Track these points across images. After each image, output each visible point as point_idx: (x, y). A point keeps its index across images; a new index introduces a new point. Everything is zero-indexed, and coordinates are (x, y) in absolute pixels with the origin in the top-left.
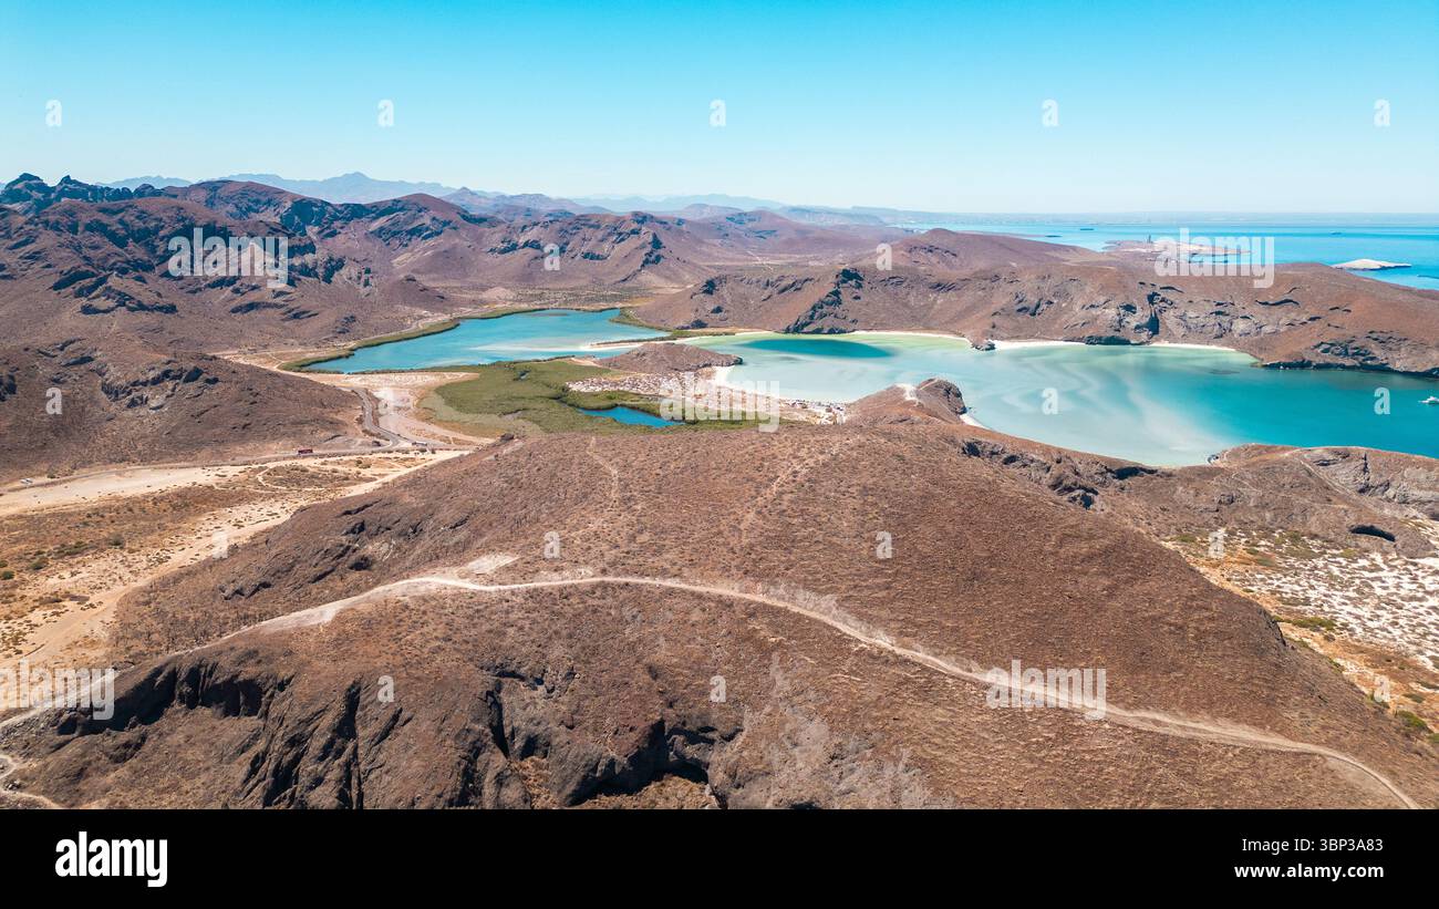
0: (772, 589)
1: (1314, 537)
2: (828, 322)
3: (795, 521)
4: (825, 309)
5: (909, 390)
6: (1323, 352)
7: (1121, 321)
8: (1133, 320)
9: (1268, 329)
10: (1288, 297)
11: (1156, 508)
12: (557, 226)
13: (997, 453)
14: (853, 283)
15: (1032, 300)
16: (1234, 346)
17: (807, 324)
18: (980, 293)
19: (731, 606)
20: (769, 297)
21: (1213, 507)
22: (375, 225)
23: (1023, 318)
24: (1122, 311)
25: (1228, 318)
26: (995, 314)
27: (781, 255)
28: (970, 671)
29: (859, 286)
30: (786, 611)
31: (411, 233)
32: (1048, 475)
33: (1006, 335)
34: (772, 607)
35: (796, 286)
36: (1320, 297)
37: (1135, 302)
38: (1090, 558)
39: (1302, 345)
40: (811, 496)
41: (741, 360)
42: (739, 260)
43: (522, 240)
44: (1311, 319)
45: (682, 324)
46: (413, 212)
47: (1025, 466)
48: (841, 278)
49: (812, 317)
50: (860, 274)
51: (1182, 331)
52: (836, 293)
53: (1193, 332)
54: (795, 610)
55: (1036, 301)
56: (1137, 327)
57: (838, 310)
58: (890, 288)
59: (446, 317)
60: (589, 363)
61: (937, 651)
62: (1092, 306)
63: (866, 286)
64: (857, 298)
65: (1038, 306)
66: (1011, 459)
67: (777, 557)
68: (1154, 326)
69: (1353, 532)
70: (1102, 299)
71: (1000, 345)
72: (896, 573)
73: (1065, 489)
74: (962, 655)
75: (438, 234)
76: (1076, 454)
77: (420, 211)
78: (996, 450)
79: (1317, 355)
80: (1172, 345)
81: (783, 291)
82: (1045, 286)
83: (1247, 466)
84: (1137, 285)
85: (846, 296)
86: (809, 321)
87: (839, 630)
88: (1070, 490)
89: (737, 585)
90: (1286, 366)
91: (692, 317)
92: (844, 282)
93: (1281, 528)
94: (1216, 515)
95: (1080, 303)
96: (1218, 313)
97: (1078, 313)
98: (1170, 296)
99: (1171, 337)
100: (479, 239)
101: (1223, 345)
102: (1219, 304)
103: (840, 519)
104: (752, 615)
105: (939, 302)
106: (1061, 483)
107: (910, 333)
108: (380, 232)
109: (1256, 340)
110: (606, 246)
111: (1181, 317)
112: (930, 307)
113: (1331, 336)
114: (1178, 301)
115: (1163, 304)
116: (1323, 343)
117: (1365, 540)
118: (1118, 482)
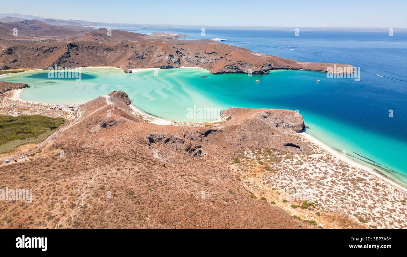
1: (274, 150)
2: (67, 64)
4: (64, 60)
5: (108, 99)
7: (170, 61)
8: (174, 60)
9: (210, 61)
10: (214, 51)
11: (221, 147)
13: (161, 139)
14: (74, 48)
15: (141, 54)
16: (202, 67)
18: (123, 51)
20: (39, 55)
21: (239, 143)
23: (139, 60)
24: (170, 57)
25: (199, 58)
26: (129, 59)
27: (45, 36)
29: (77, 50)
32: (184, 145)
33: (134, 67)
35: (51, 50)
36: (222, 51)
37: (173, 54)
39: (220, 66)
41: (27, 85)
42: (26, 38)
44: (221, 58)
47: (174, 142)
48: (69, 47)
49: (59, 63)
50: (77, 45)
51: (187, 63)
52: (68, 53)
53: (191, 63)
55: (142, 54)
56: (175, 62)
57: (70, 59)
58: (89, 50)
62: (160, 56)
63: (79, 49)
64: (77, 54)
66: (168, 140)
68: (179, 62)
69: (285, 146)
70: (163, 53)
71: (133, 70)
73: (192, 150)
76: (189, 128)
78: (161, 137)
79: (226, 69)
80: (185, 67)
81: (45, 52)
82: (144, 48)
84: (172, 48)
85: (72, 54)
88: (194, 150)
90: (219, 73)
91: (2, 64)
92: (71, 48)
93: (262, 147)
94: (241, 146)
95: (156, 54)
96: (196, 57)
97: (156, 58)
98: (182, 52)
99: (184, 65)
101: (199, 67)
102: (196, 54)
105: (108, 55)
106: (190, 148)
107: (100, 67)
109: (208, 65)
111: (186, 58)
112: (105, 57)
113: (228, 63)
114: (185, 53)
115: (180, 54)
116: (227, 66)
117: (290, 149)
118: (206, 138)
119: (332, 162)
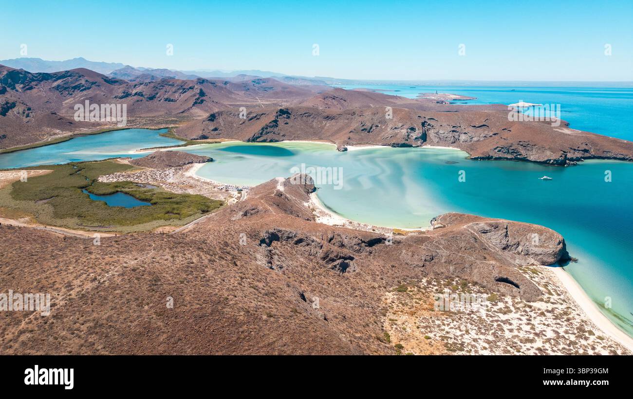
1: (475, 284)
2: (270, 136)
4: (268, 130)
5: (280, 183)
6: (498, 151)
7: (408, 135)
8: (414, 135)
9: (475, 139)
10: (484, 123)
11: (388, 266)
12: (152, 85)
13: (291, 238)
14: (285, 116)
15: (369, 125)
16: (460, 148)
17: (259, 137)
18: (346, 121)
20: (244, 123)
21: (421, 264)
22: (55, 84)
23: (364, 134)
24: (409, 131)
25: (458, 134)
27: (271, 99)
29: (288, 118)
31: (75, 88)
32: (321, 251)
33: (354, 143)
35: (257, 117)
36: (498, 124)
37: (415, 126)
39: (488, 148)
41: (212, 159)
42: (249, 102)
43: (134, 92)
44: (495, 134)
45: (194, 137)
46: (76, 77)
47: (308, 245)
48: (279, 113)
49: (261, 134)
50: (290, 112)
51: (437, 140)
53: (442, 141)
55: (370, 125)
56: (416, 138)
57: (276, 130)
58: (304, 118)
59: (71, 134)
60: (126, 162)
62: (396, 128)
63: (292, 117)
64: (287, 123)
65: (371, 128)
66: (300, 241)
68: (424, 138)
69: (497, 280)
70: (400, 125)
71: (350, 148)
73: (330, 260)
75: (89, 88)
77: (80, 77)
78: (291, 235)
79: (495, 153)
80: (432, 147)
81: (251, 119)
82: (375, 118)
83: (442, 235)
84: (417, 117)
85: (281, 123)
86: (259, 135)
88: (333, 260)
90: (481, 158)
91: (200, 133)
92: (280, 115)
93: (458, 277)
94: (422, 269)
95: (390, 126)
96: (453, 131)
97: (389, 131)
98: (432, 123)
99: (432, 144)
100: (111, 91)
101: (455, 147)
102: (454, 127)
105: (327, 125)
106: (328, 256)
107: (310, 142)
108: (57, 88)
109: (470, 145)
110: (177, 95)
111: (437, 133)
112: (322, 128)
113: (502, 143)
114: (435, 125)
115: (429, 127)
116: (498, 147)
117: (503, 287)
118: (368, 249)
119: (568, 320)
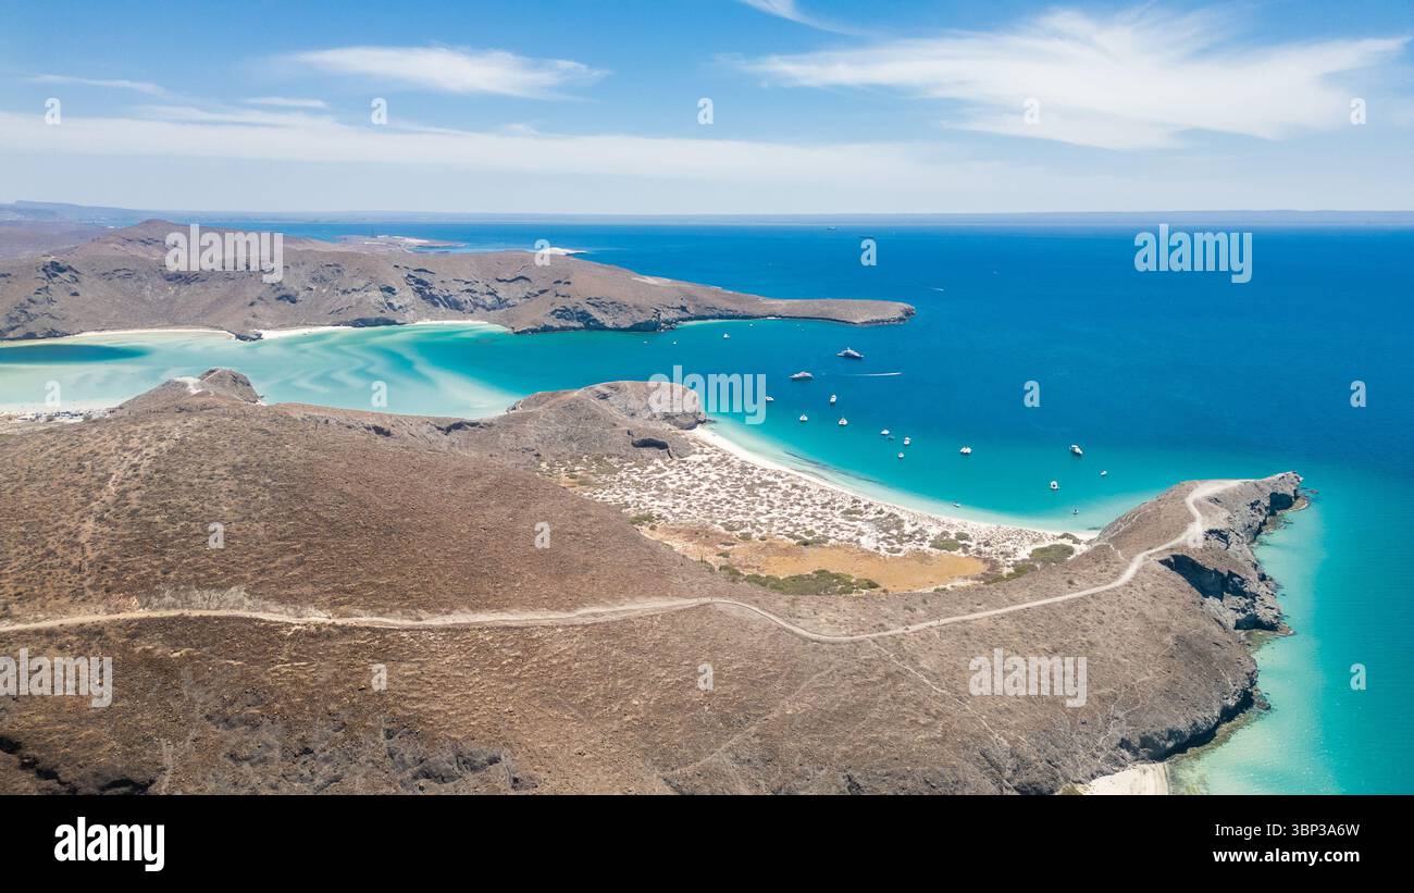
0: (154, 600)
2: (43, 324)
3: (157, 518)
4: (34, 309)
5: (193, 385)
6: (557, 317)
7: (384, 303)
8: (395, 302)
9: (509, 302)
10: (520, 274)
14: (66, 276)
15: (290, 287)
16: (486, 318)
17: (11, 328)
18: (230, 283)
19: (100, 633)
23: (284, 306)
24: (384, 294)
25: (477, 295)
28: (420, 619)
29: (76, 281)
30: (186, 620)
33: (268, 324)
34: (162, 619)
36: (543, 273)
37: (394, 284)
38: (486, 492)
39: (540, 314)
40: (168, 487)
44: (542, 292)
48: (49, 271)
49: (16, 319)
50: (75, 266)
52: (45, 289)
53: (451, 309)
54: (196, 614)
55: (295, 288)
56: (401, 308)
57: (53, 309)
58: (117, 282)
61: (380, 610)
62: (354, 290)
63: (83, 278)
64: (76, 294)
65: (298, 293)
67: (143, 564)
69: (637, 446)
70: (362, 283)
71: (267, 335)
72: (309, 545)
74: (407, 607)
76: (405, 418)
79: (554, 321)
82: (302, 272)
83: (550, 407)
84: (392, 268)
85: (60, 293)
86: (12, 324)
87: (261, 620)
89: (101, 607)
90: (534, 331)
92: (52, 276)
93: (587, 453)
95: (341, 287)
96: (468, 291)
97: (339, 298)
98: (424, 277)
99: (432, 316)
101: (477, 318)
102: (466, 283)
103: (216, 505)
104: (134, 636)
105: (182, 295)
109: (503, 313)
111: (437, 297)
112: (172, 301)
114: (431, 282)
115: (418, 285)
116: (556, 311)
118: (448, 438)
